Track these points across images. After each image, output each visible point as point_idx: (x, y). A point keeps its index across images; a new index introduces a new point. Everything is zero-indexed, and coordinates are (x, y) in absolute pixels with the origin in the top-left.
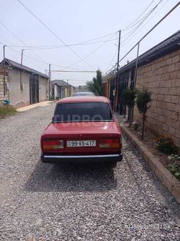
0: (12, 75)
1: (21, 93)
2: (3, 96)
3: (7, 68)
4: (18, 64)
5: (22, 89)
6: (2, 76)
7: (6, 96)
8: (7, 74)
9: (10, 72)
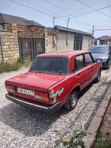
0: (60, 35)
1: (67, 46)
2: (52, 49)
3: (56, 32)
4: (65, 28)
5: (67, 44)
6: (52, 37)
7: (54, 49)
8: (56, 35)
9: (58, 34)
